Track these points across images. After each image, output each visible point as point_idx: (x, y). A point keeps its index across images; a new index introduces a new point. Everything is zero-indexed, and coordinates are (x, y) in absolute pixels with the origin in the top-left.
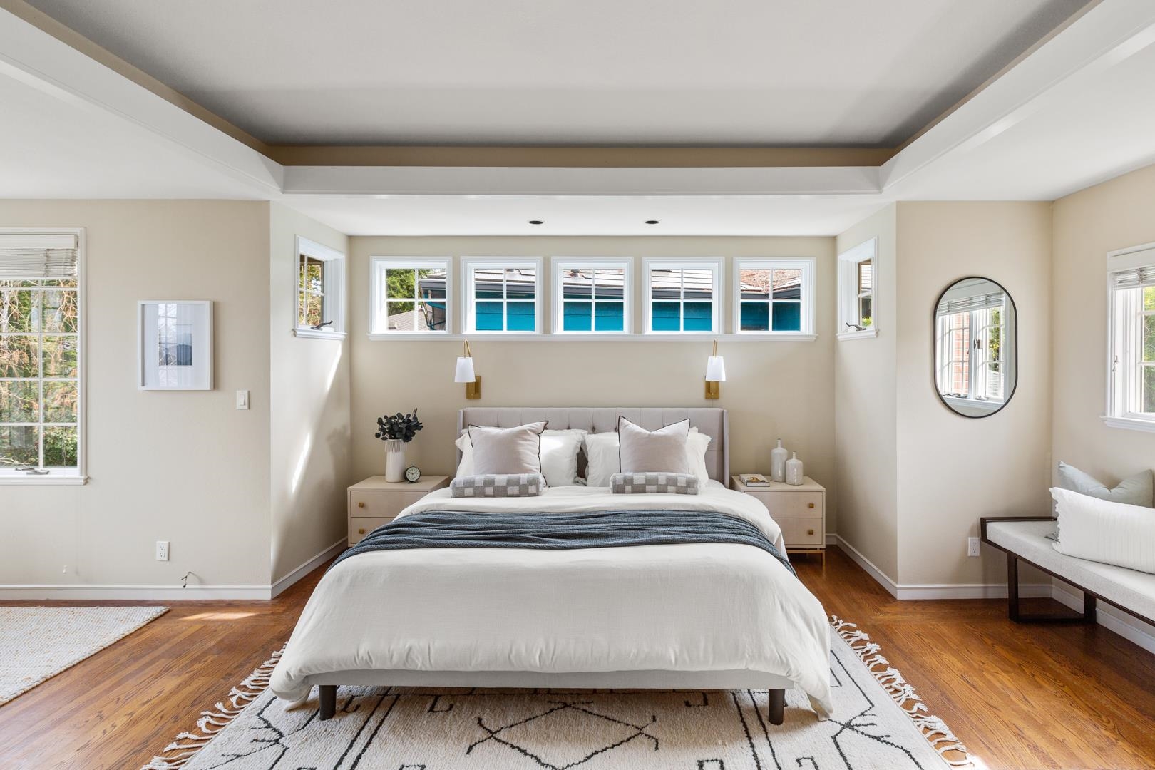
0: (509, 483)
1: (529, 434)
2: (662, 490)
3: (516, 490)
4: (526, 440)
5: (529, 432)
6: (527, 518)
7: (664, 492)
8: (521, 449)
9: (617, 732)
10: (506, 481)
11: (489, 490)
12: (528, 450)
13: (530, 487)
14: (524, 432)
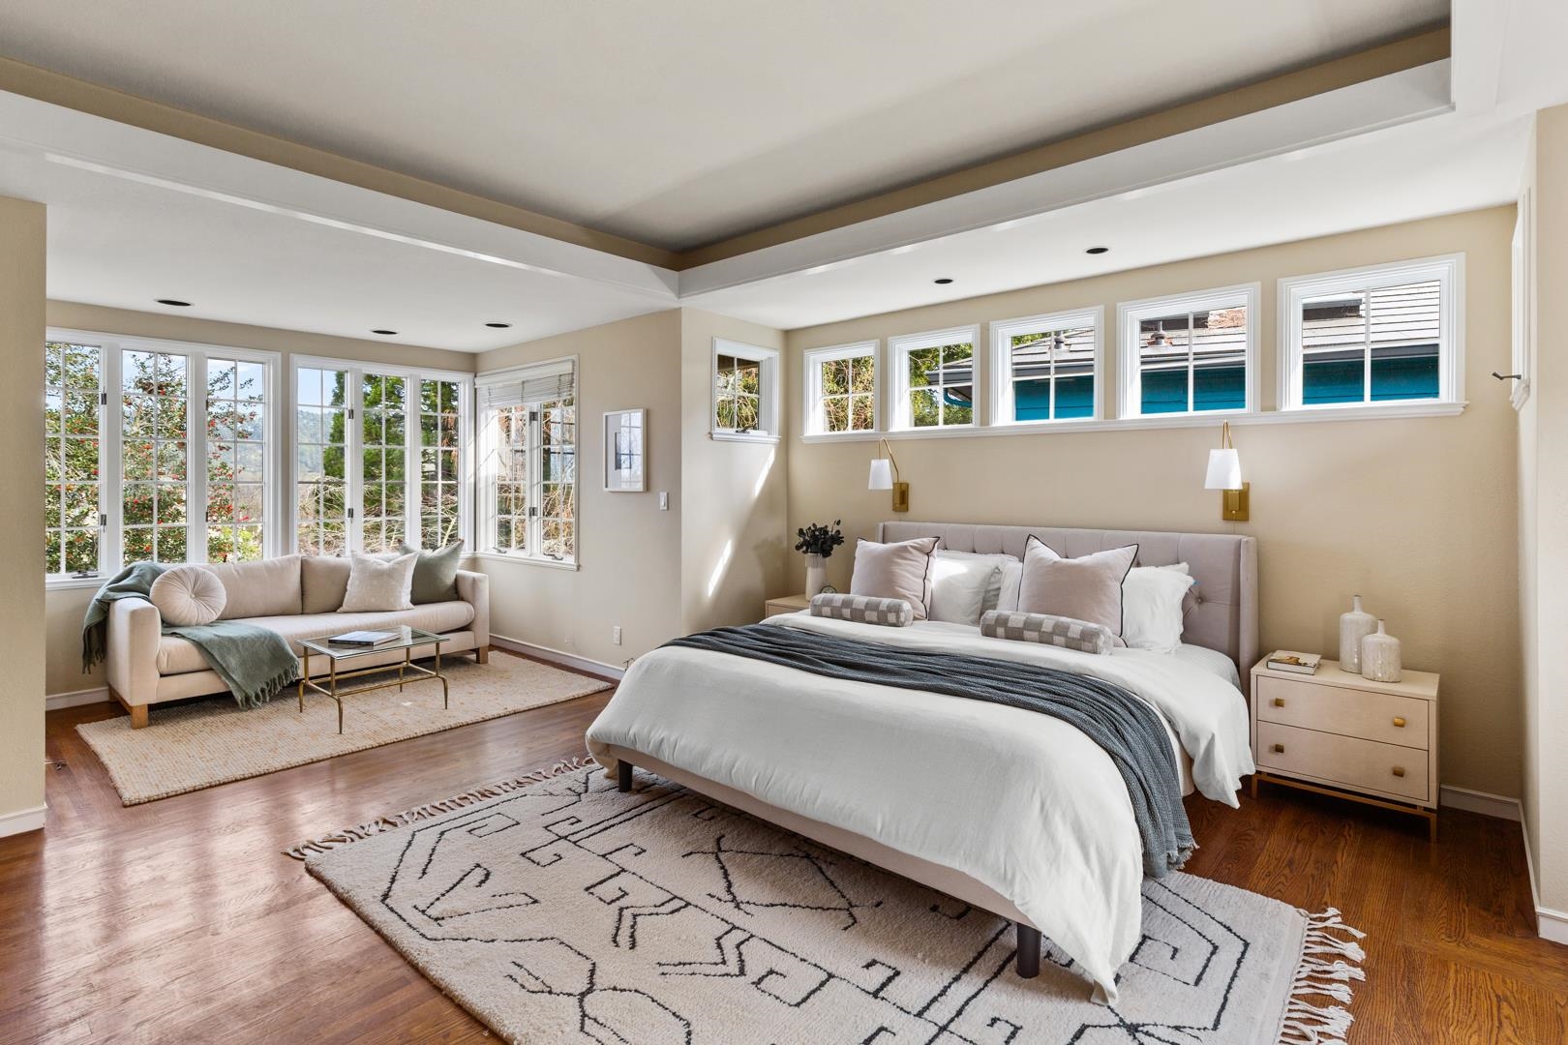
0: (868, 606)
1: (910, 553)
2: (1046, 639)
3: (873, 616)
4: (905, 559)
5: (910, 549)
6: (849, 644)
7: (1048, 643)
8: (896, 570)
9: (828, 897)
10: (864, 604)
11: (846, 612)
12: (907, 571)
13: (889, 615)
14: (905, 549)
